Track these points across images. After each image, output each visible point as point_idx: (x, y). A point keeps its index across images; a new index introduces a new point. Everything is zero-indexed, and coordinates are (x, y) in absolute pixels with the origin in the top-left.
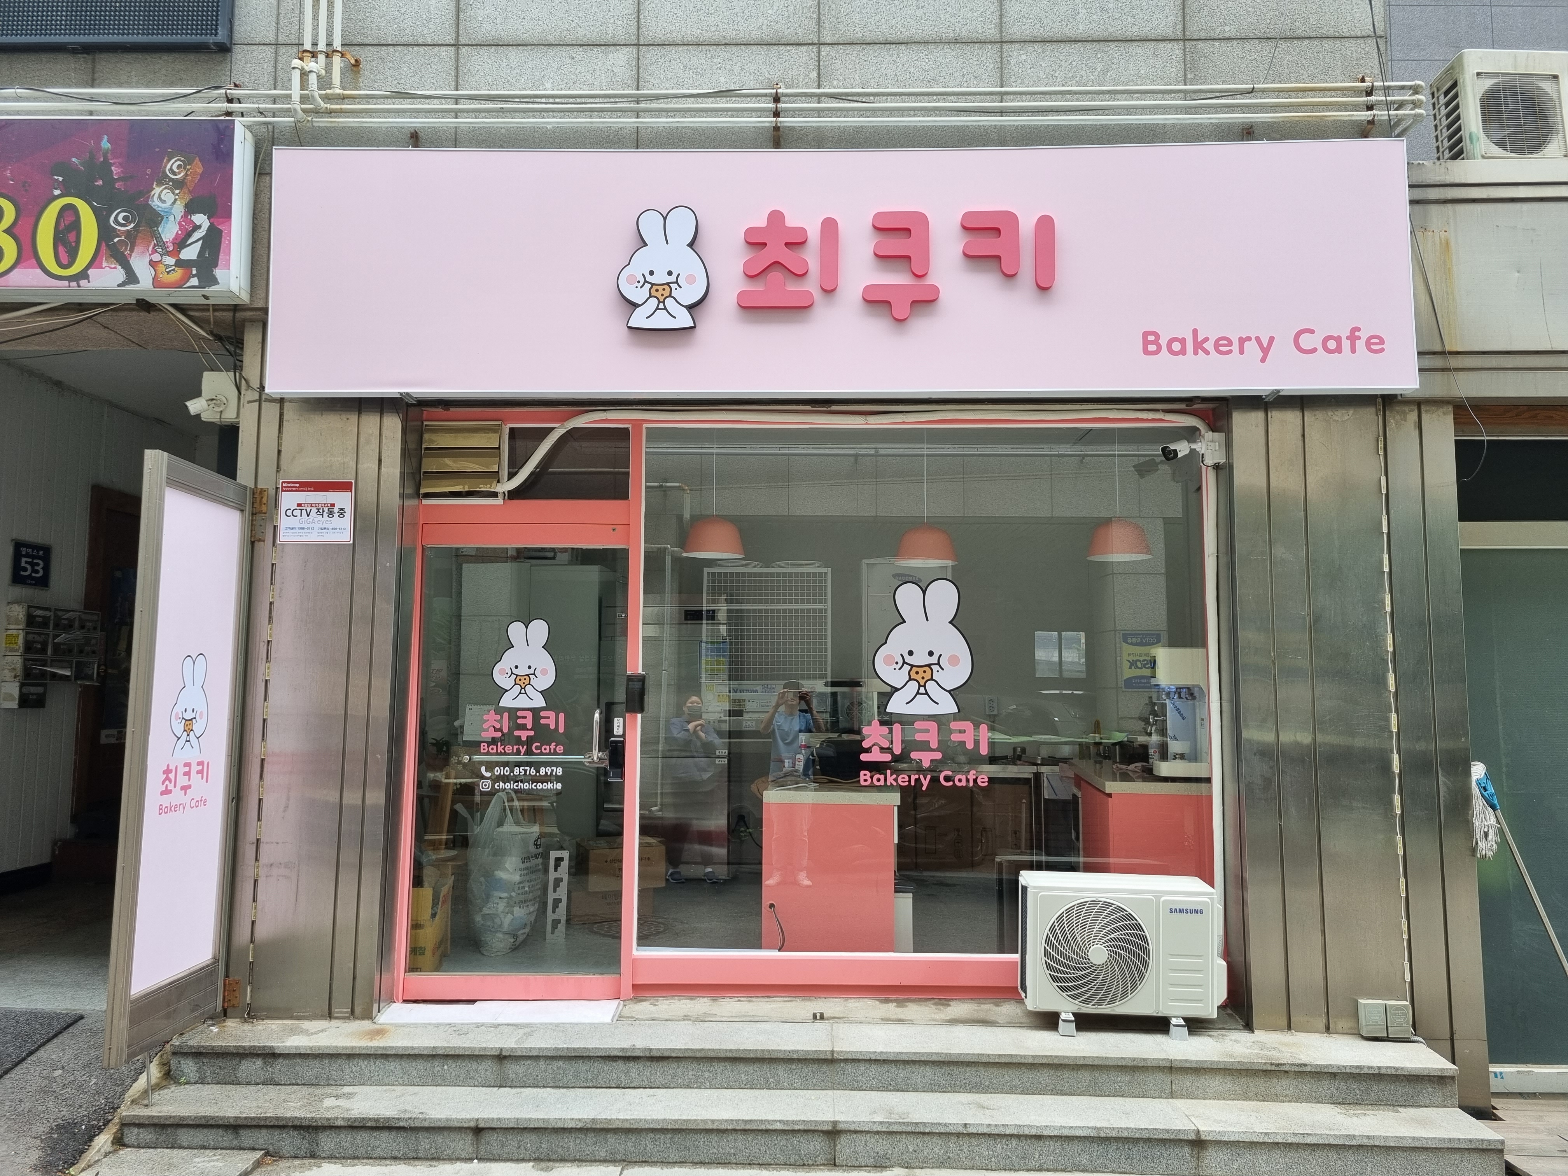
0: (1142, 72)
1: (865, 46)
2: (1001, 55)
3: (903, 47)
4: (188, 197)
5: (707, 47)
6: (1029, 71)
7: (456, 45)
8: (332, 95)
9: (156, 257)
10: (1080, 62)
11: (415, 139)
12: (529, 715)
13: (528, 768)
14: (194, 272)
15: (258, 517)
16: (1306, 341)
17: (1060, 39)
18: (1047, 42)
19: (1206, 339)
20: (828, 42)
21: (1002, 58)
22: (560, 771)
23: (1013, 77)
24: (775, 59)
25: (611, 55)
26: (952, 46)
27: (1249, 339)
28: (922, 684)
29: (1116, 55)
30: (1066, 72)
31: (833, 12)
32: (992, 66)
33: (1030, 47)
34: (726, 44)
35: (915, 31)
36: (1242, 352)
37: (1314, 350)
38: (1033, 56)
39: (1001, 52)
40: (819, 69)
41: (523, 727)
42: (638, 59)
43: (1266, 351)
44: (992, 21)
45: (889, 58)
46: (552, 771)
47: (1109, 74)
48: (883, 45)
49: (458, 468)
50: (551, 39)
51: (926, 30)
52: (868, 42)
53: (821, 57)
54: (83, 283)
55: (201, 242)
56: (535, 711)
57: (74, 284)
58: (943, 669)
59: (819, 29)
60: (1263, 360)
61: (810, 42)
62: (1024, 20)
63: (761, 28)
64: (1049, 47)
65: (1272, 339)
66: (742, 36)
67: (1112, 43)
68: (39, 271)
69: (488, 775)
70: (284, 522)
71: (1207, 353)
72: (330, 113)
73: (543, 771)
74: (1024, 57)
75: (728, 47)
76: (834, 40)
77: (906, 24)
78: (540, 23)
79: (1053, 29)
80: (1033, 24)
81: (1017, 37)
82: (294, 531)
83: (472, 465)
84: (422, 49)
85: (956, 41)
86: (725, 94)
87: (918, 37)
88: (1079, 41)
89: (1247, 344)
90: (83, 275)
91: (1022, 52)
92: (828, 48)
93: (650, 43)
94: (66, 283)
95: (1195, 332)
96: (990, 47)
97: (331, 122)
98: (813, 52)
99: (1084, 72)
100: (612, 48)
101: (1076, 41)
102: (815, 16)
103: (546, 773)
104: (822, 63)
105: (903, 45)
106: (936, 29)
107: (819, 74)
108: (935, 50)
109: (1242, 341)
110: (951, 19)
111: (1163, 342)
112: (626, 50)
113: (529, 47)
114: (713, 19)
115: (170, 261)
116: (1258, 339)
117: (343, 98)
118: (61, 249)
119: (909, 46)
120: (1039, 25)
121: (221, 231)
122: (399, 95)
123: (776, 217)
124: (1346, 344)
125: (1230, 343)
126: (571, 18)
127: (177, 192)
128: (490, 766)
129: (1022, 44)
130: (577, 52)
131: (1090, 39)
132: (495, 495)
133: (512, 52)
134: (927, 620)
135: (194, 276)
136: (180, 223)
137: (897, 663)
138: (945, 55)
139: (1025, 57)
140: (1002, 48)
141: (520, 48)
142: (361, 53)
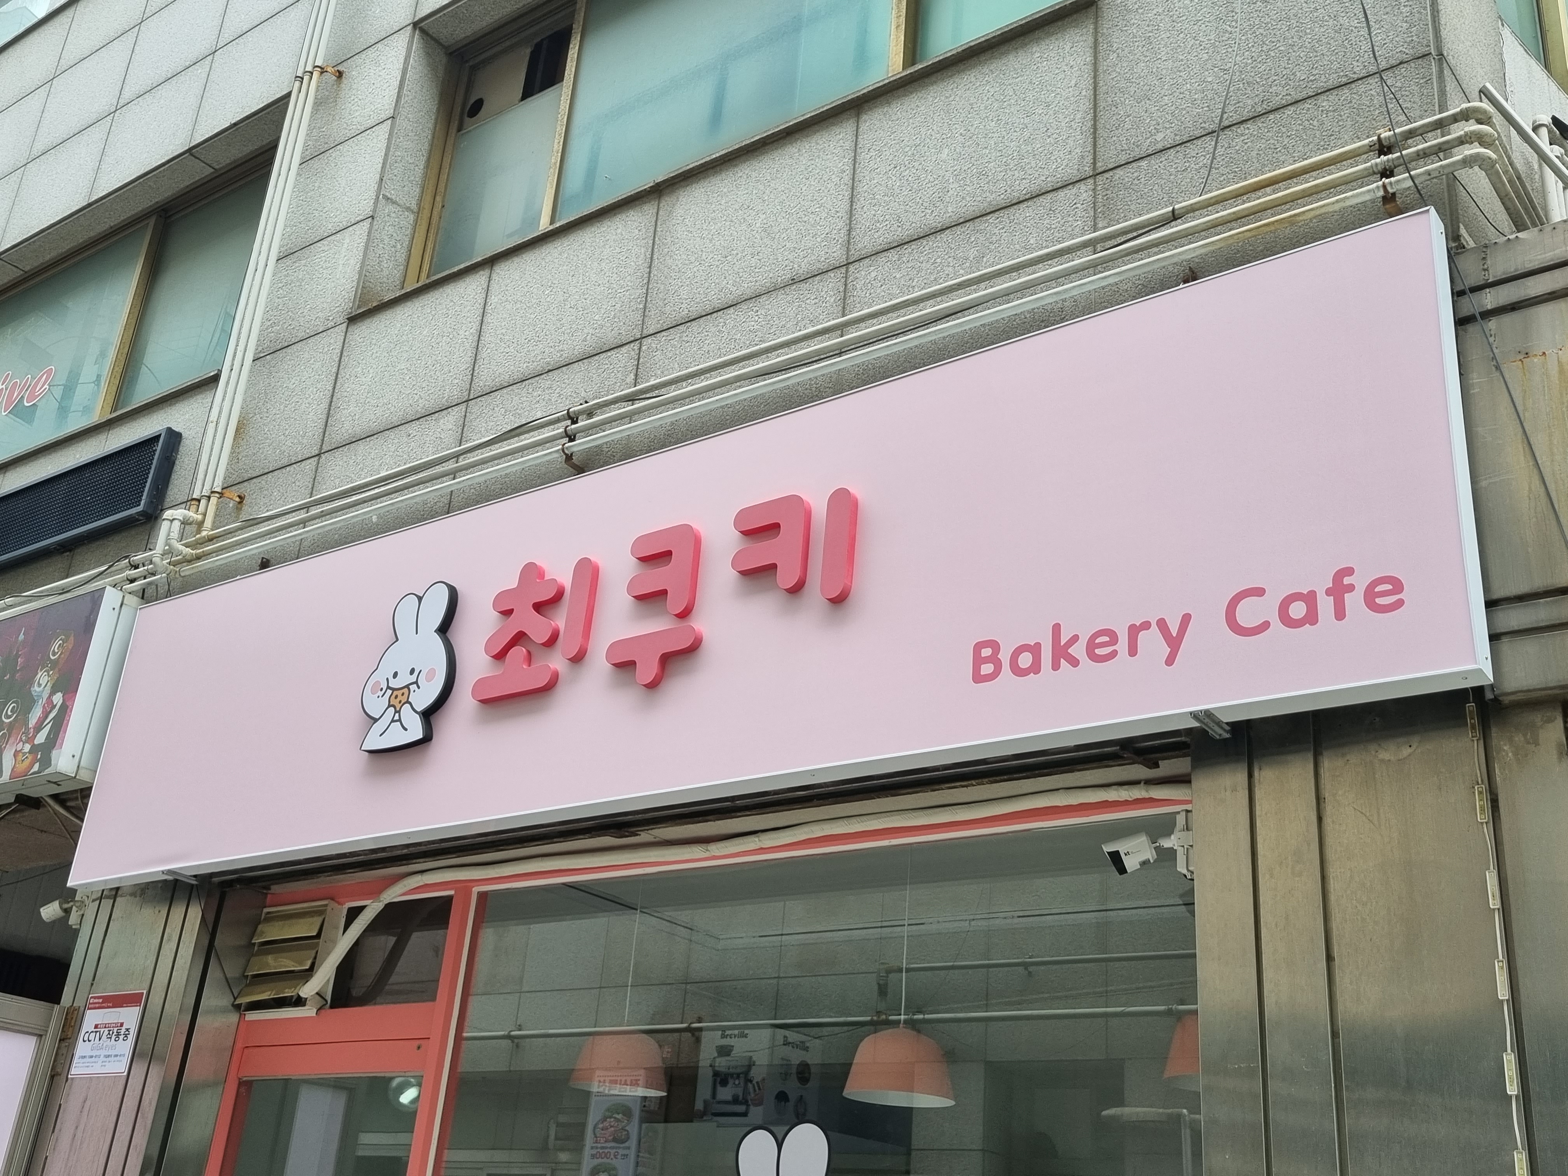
0: (1032, 242)
1: (689, 324)
2: (846, 281)
3: (732, 310)
5: (530, 381)
6: (878, 292)
7: (319, 455)
8: (200, 539)
10: (946, 257)
11: (263, 564)
14: (39, 757)
15: (62, 1044)
16: (1247, 613)
17: (922, 235)
18: (905, 244)
19: (1075, 639)
20: (652, 332)
21: (846, 285)
23: (858, 305)
24: (594, 371)
25: (442, 421)
26: (787, 289)
27: (1146, 625)
29: (996, 231)
30: (927, 276)
31: (661, 296)
32: (832, 300)
33: (882, 259)
34: (549, 371)
35: (747, 287)
36: (1133, 651)
37: (1265, 626)
38: (887, 269)
39: (846, 277)
40: (637, 368)
42: (465, 416)
43: (1174, 643)
44: (838, 241)
45: (713, 329)
47: (985, 259)
48: (709, 317)
49: (275, 968)
50: (395, 420)
51: (763, 280)
52: (693, 317)
53: (642, 353)
55: (51, 724)
59: (643, 320)
60: (1170, 661)
61: (632, 339)
62: (878, 225)
63: (585, 340)
64: (907, 250)
65: (1186, 619)
66: (566, 356)
67: (992, 215)
71: (1074, 662)
72: (197, 558)
74: (873, 274)
75: (550, 374)
76: (659, 327)
77: (738, 280)
79: (914, 225)
80: (889, 226)
81: (869, 250)
83: (288, 963)
84: (291, 468)
85: (794, 281)
87: (749, 293)
88: (947, 228)
89: (1142, 635)
91: (872, 268)
92: (649, 340)
93: (480, 394)
95: (1057, 629)
96: (832, 275)
97: (194, 567)
98: (634, 350)
99: (950, 269)
100: (445, 412)
101: (942, 230)
102: (641, 306)
104: (641, 360)
105: (732, 308)
106: (771, 275)
107: (636, 375)
108: (767, 302)
109: (1134, 631)
110: (789, 256)
111: (1005, 656)
112: (456, 409)
114: (541, 346)
115: (27, 748)
116: (1162, 624)
117: (210, 539)
119: (738, 306)
120: (895, 225)
121: (68, 707)
123: (530, 570)
124: (1325, 606)
125: (1113, 638)
126: (415, 392)
129: (873, 258)
130: (413, 428)
131: (961, 220)
133: (359, 447)
135: (38, 760)
138: (781, 301)
139: (876, 274)
140: (847, 271)
142: (245, 489)
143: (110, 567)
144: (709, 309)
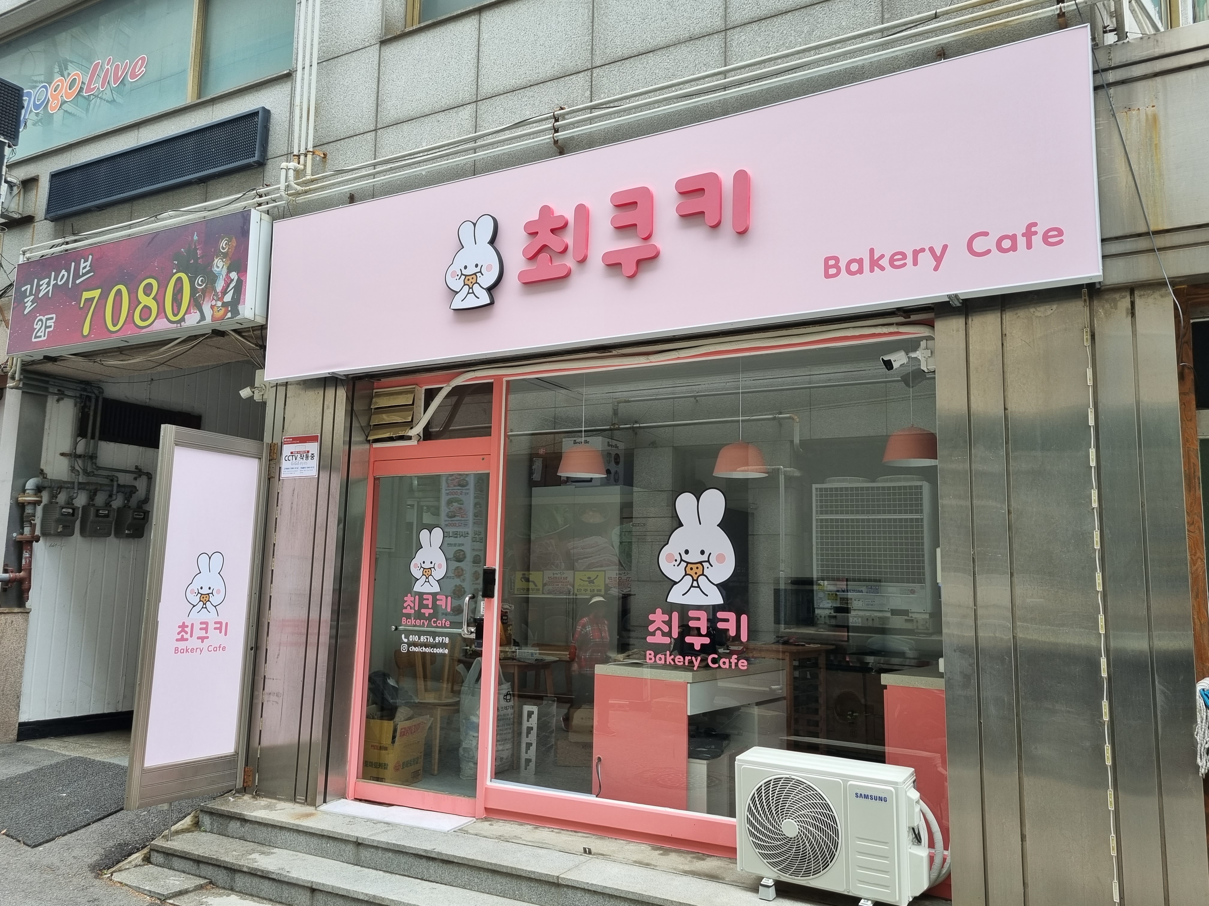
0: (843, 24)
1: (623, 61)
2: (725, 41)
3: (651, 54)
4: (229, 262)
5: (518, 91)
6: (747, 49)
7: (375, 130)
8: (305, 180)
9: (214, 303)
10: (790, 30)
11: (352, 199)
12: (430, 597)
13: (429, 637)
14: (229, 309)
15: (272, 462)
16: (979, 245)
17: (773, 15)
18: (763, 19)
19: (882, 256)
20: (598, 65)
21: (726, 43)
22: (447, 640)
23: (735, 57)
24: (562, 88)
25: (460, 113)
26: (687, 44)
27: (923, 250)
28: (695, 578)
29: (821, 15)
30: (778, 41)
31: (602, 41)
32: (718, 52)
33: (748, 28)
34: (531, 86)
35: (660, 40)
36: (915, 263)
37: (988, 252)
38: (751, 35)
39: (725, 38)
40: (592, 88)
41: (426, 607)
42: (477, 111)
43: (938, 260)
44: (718, 14)
45: (640, 66)
46: (443, 639)
47: (814, 33)
48: (636, 57)
49: (389, 421)
50: (427, 111)
51: (670, 36)
52: (626, 57)
53: (593, 78)
54: (183, 323)
55: (233, 290)
56: (434, 595)
57: (179, 325)
58: (712, 566)
59: (592, 57)
60: (936, 269)
61: (586, 68)
62: (744, 6)
63: (553, 67)
64: (764, 23)
65: (945, 247)
66: (542, 76)
67: (817, 5)
68: (165, 319)
69: (406, 640)
70: (284, 464)
71: (882, 268)
72: (306, 192)
73: (437, 639)
74: (743, 38)
75: (532, 87)
76: (603, 62)
77: (654, 35)
78: (421, 101)
79: (768, 8)
80: (751, 7)
81: (739, 22)
82: (288, 470)
83: (397, 418)
84: (357, 137)
85: (691, 39)
86: (521, 124)
87: (662, 44)
88: (789, 11)
89: (921, 256)
90: (183, 319)
91: (742, 34)
92: (598, 70)
93: (484, 97)
94: (175, 325)
95: (872, 251)
96: (716, 37)
97: (305, 198)
98: (588, 76)
99: (792, 38)
100: (461, 108)
101: (786, 12)
102: (590, 48)
103: (439, 641)
104: (593, 83)
105: (651, 53)
106: (676, 34)
107: (591, 92)
108: (674, 51)
109: (916, 253)
110: (687, 22)
111: (843, 265)
112: (469, 106)
113: (414, 120)
114: (523, 69)
115: (219, 304)
116: (932, 250)
117: (312, 181)
118: (175, 304)
119: (655, 52)
120: (756, 7)
121: (242, 281)
122: (338, 172)
123: (546, 211)
124: (1022, 242)
125: (904, 256)
126: (438, 93)
127: (224, 260)
128: (408, 633)
129: (742, 27)
130: (441, 117)
131: (798, 7)
132: (410, 438)
133: (405, 126)
134: (700, 524)
135: (229, 311)
136: (225, 280)
137: (676, 560)
138: (683, 51)
139: (745, 37)
140: (726, 35)
141: (409, 122)
142: (327, 149)
143: (244, 194)
144: (636, 53)
